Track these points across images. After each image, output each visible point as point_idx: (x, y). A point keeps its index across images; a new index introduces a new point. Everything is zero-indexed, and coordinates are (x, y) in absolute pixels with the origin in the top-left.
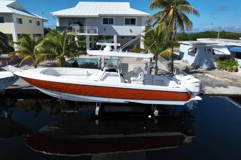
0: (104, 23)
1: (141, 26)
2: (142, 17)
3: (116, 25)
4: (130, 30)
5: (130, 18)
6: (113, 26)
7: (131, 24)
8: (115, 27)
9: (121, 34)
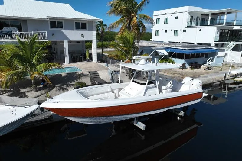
0: (52, 27)
1: (93, 31)
2: (92, 21)
3: (66, 29)
4: (82, 35)
5: (81, 22)
6: (63, 31)
7: (82, 28)
8: (65, 32)
9: (72, 39)
